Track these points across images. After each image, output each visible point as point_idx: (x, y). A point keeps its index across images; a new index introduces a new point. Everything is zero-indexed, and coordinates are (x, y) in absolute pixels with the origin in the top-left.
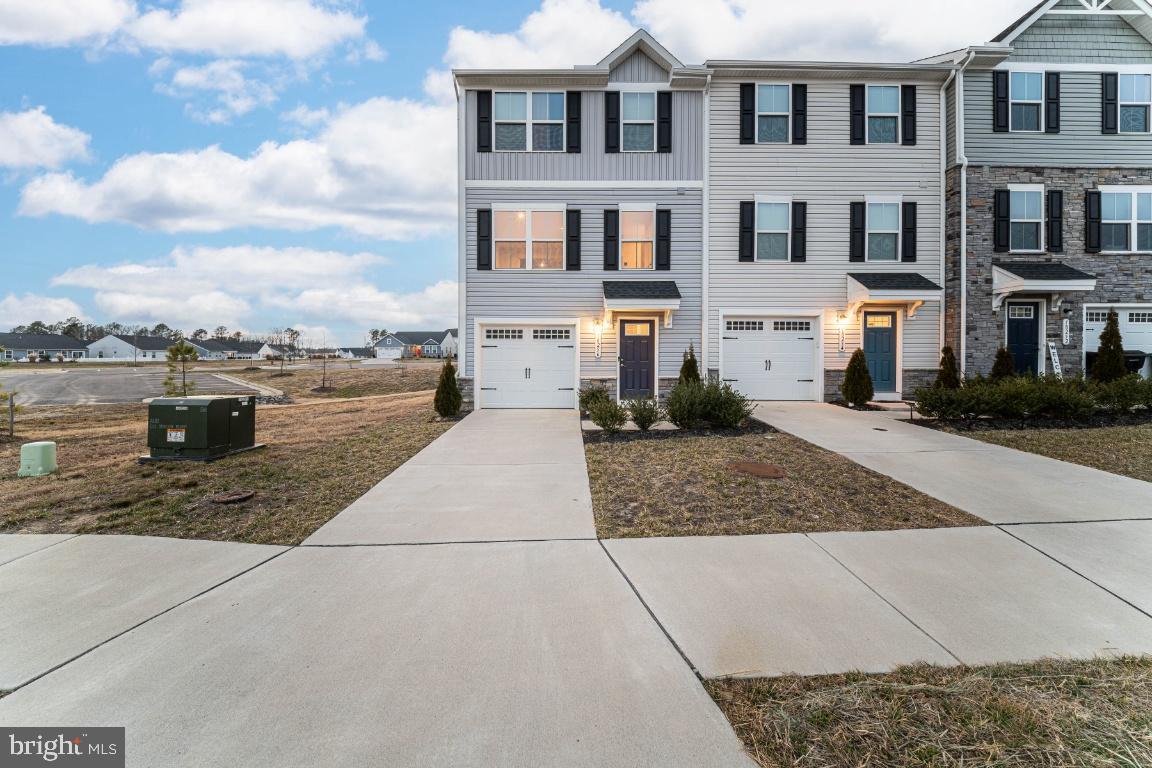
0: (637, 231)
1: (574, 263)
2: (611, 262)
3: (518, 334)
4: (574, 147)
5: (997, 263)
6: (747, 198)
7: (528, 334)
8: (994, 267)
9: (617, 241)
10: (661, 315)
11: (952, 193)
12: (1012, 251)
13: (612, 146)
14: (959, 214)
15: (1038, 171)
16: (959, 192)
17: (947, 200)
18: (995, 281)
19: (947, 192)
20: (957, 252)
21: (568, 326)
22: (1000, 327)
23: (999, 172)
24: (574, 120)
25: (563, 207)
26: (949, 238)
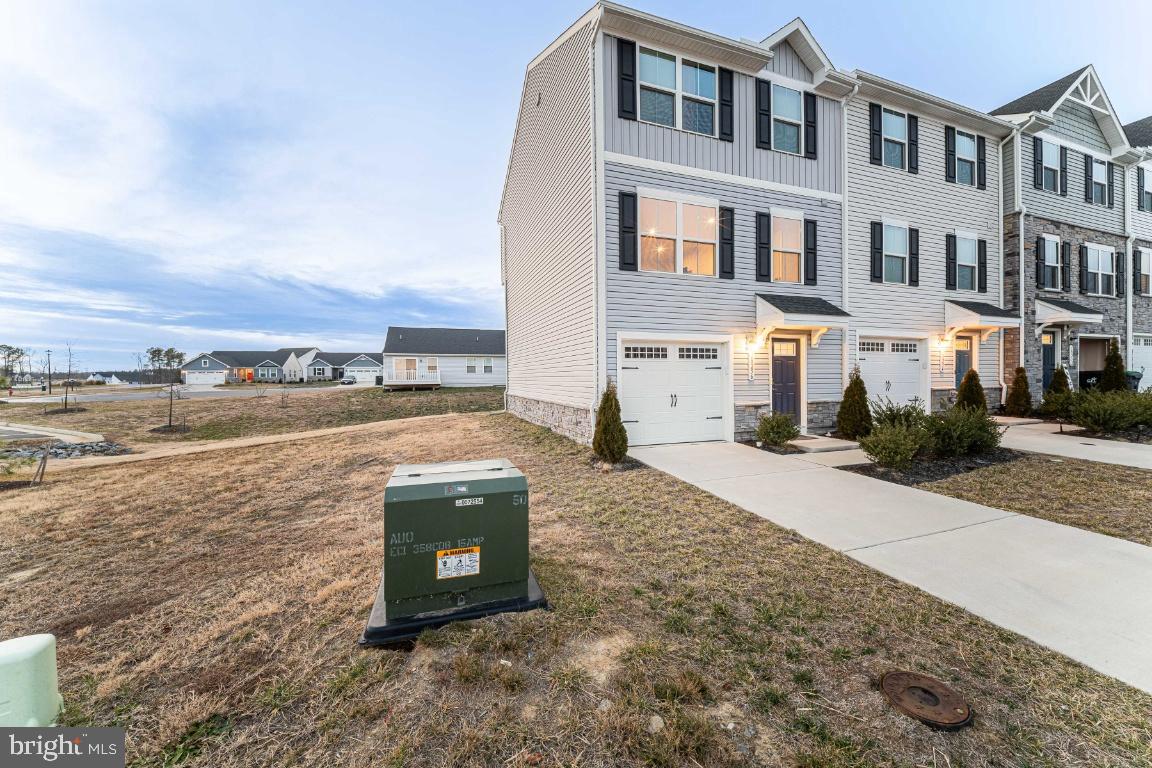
0: (787, 240)
1: (727, 271)
2: (763, 274)
3: (660, 353)
4: (727, 135)
5: (1037, 297)
6: (876, 219)
7: (673, 353)
8: (1037, 301)
9: (769, 249)
10: (809, 333)
11: (1011, 236)
12: (1046, 289)
13: (763, 142)
14: (1019, 254)
15: (1057, 224)
16: (1018, 236)
17: (1005, 241)
18: (1038, 312)
19: (1004, 234)
20: (1016, 286)
21: (718, 343)
22: (1039, 351)
23: (1039, 222)
24: (727, 103)
25: (715, 203)
26: (1007, 274)
